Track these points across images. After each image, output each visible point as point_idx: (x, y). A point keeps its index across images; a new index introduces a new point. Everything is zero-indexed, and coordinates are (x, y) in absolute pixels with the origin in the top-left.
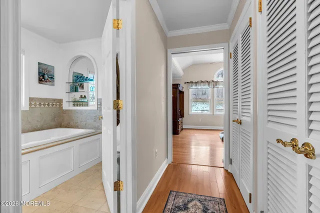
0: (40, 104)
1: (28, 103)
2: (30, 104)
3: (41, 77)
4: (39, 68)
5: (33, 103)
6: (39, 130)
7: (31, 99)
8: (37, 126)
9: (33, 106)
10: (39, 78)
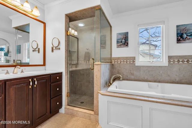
0: (179, 61)
1: (167, 60)
2: (169, 61)
3: (179, 37)
4: (177, 30)
5: (172, 60)
6: (177, 83)
7: (170, 57)
8: (176, 80)
9: (172, 63)
10: (177, 39)
